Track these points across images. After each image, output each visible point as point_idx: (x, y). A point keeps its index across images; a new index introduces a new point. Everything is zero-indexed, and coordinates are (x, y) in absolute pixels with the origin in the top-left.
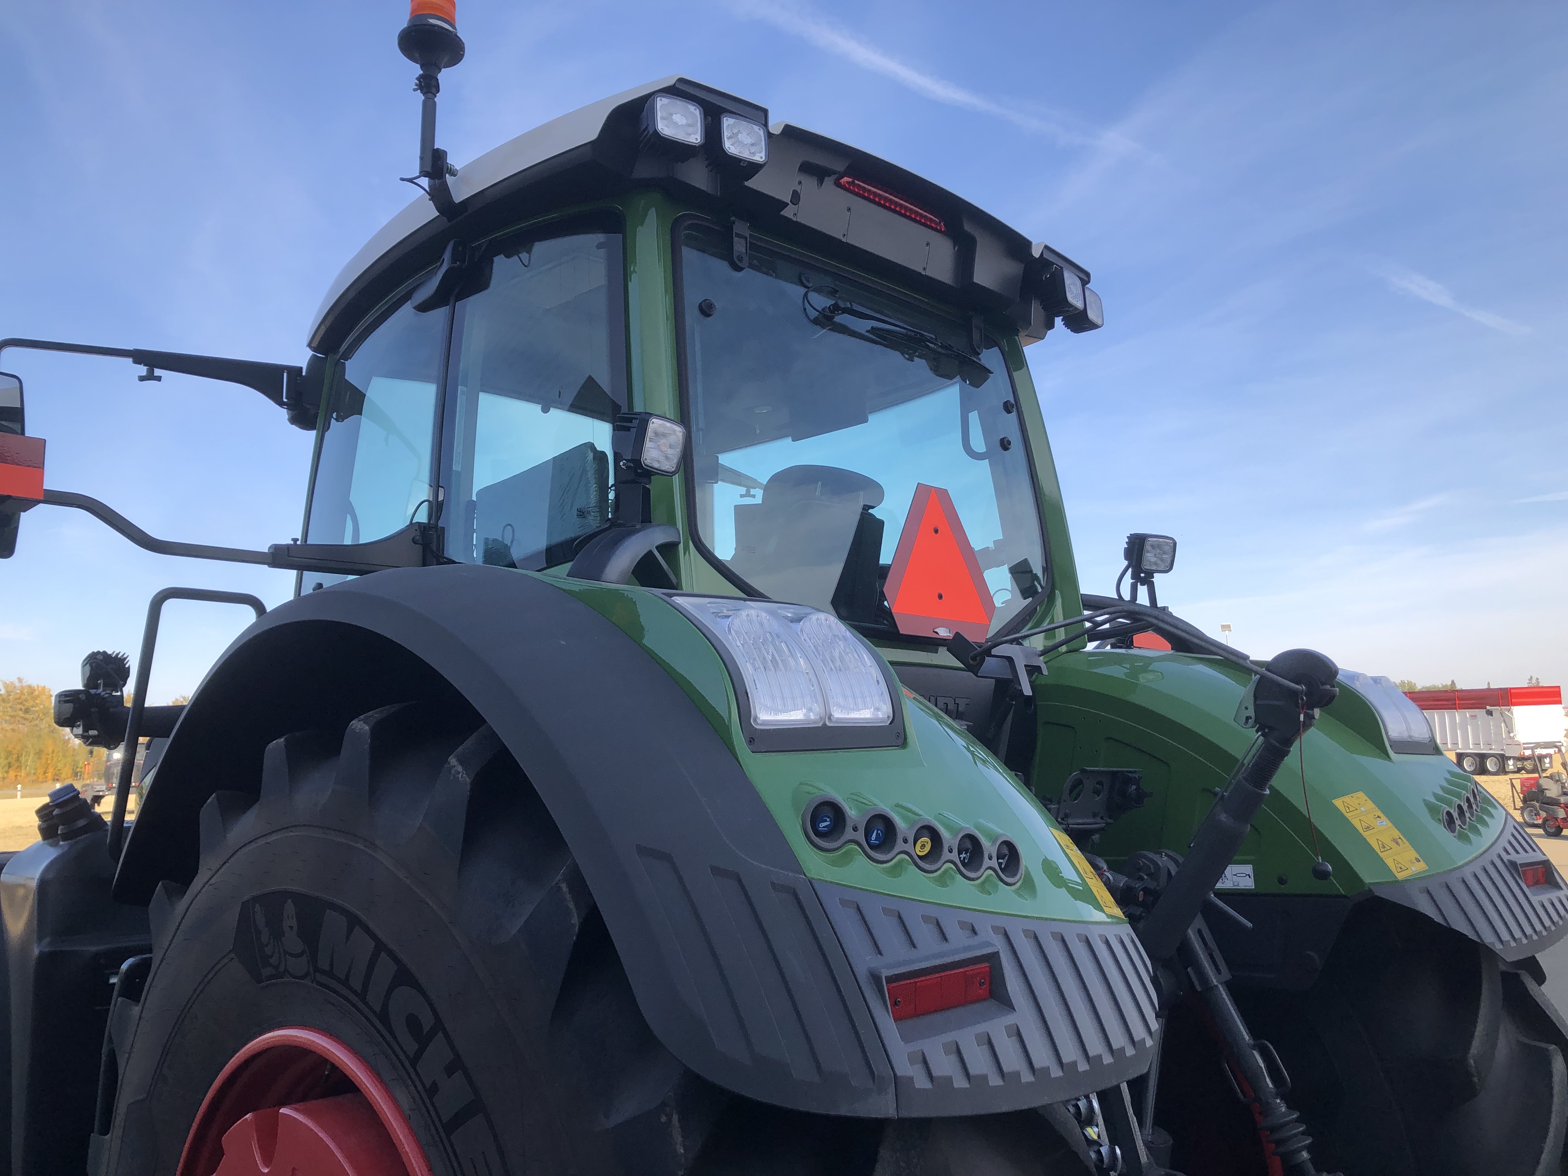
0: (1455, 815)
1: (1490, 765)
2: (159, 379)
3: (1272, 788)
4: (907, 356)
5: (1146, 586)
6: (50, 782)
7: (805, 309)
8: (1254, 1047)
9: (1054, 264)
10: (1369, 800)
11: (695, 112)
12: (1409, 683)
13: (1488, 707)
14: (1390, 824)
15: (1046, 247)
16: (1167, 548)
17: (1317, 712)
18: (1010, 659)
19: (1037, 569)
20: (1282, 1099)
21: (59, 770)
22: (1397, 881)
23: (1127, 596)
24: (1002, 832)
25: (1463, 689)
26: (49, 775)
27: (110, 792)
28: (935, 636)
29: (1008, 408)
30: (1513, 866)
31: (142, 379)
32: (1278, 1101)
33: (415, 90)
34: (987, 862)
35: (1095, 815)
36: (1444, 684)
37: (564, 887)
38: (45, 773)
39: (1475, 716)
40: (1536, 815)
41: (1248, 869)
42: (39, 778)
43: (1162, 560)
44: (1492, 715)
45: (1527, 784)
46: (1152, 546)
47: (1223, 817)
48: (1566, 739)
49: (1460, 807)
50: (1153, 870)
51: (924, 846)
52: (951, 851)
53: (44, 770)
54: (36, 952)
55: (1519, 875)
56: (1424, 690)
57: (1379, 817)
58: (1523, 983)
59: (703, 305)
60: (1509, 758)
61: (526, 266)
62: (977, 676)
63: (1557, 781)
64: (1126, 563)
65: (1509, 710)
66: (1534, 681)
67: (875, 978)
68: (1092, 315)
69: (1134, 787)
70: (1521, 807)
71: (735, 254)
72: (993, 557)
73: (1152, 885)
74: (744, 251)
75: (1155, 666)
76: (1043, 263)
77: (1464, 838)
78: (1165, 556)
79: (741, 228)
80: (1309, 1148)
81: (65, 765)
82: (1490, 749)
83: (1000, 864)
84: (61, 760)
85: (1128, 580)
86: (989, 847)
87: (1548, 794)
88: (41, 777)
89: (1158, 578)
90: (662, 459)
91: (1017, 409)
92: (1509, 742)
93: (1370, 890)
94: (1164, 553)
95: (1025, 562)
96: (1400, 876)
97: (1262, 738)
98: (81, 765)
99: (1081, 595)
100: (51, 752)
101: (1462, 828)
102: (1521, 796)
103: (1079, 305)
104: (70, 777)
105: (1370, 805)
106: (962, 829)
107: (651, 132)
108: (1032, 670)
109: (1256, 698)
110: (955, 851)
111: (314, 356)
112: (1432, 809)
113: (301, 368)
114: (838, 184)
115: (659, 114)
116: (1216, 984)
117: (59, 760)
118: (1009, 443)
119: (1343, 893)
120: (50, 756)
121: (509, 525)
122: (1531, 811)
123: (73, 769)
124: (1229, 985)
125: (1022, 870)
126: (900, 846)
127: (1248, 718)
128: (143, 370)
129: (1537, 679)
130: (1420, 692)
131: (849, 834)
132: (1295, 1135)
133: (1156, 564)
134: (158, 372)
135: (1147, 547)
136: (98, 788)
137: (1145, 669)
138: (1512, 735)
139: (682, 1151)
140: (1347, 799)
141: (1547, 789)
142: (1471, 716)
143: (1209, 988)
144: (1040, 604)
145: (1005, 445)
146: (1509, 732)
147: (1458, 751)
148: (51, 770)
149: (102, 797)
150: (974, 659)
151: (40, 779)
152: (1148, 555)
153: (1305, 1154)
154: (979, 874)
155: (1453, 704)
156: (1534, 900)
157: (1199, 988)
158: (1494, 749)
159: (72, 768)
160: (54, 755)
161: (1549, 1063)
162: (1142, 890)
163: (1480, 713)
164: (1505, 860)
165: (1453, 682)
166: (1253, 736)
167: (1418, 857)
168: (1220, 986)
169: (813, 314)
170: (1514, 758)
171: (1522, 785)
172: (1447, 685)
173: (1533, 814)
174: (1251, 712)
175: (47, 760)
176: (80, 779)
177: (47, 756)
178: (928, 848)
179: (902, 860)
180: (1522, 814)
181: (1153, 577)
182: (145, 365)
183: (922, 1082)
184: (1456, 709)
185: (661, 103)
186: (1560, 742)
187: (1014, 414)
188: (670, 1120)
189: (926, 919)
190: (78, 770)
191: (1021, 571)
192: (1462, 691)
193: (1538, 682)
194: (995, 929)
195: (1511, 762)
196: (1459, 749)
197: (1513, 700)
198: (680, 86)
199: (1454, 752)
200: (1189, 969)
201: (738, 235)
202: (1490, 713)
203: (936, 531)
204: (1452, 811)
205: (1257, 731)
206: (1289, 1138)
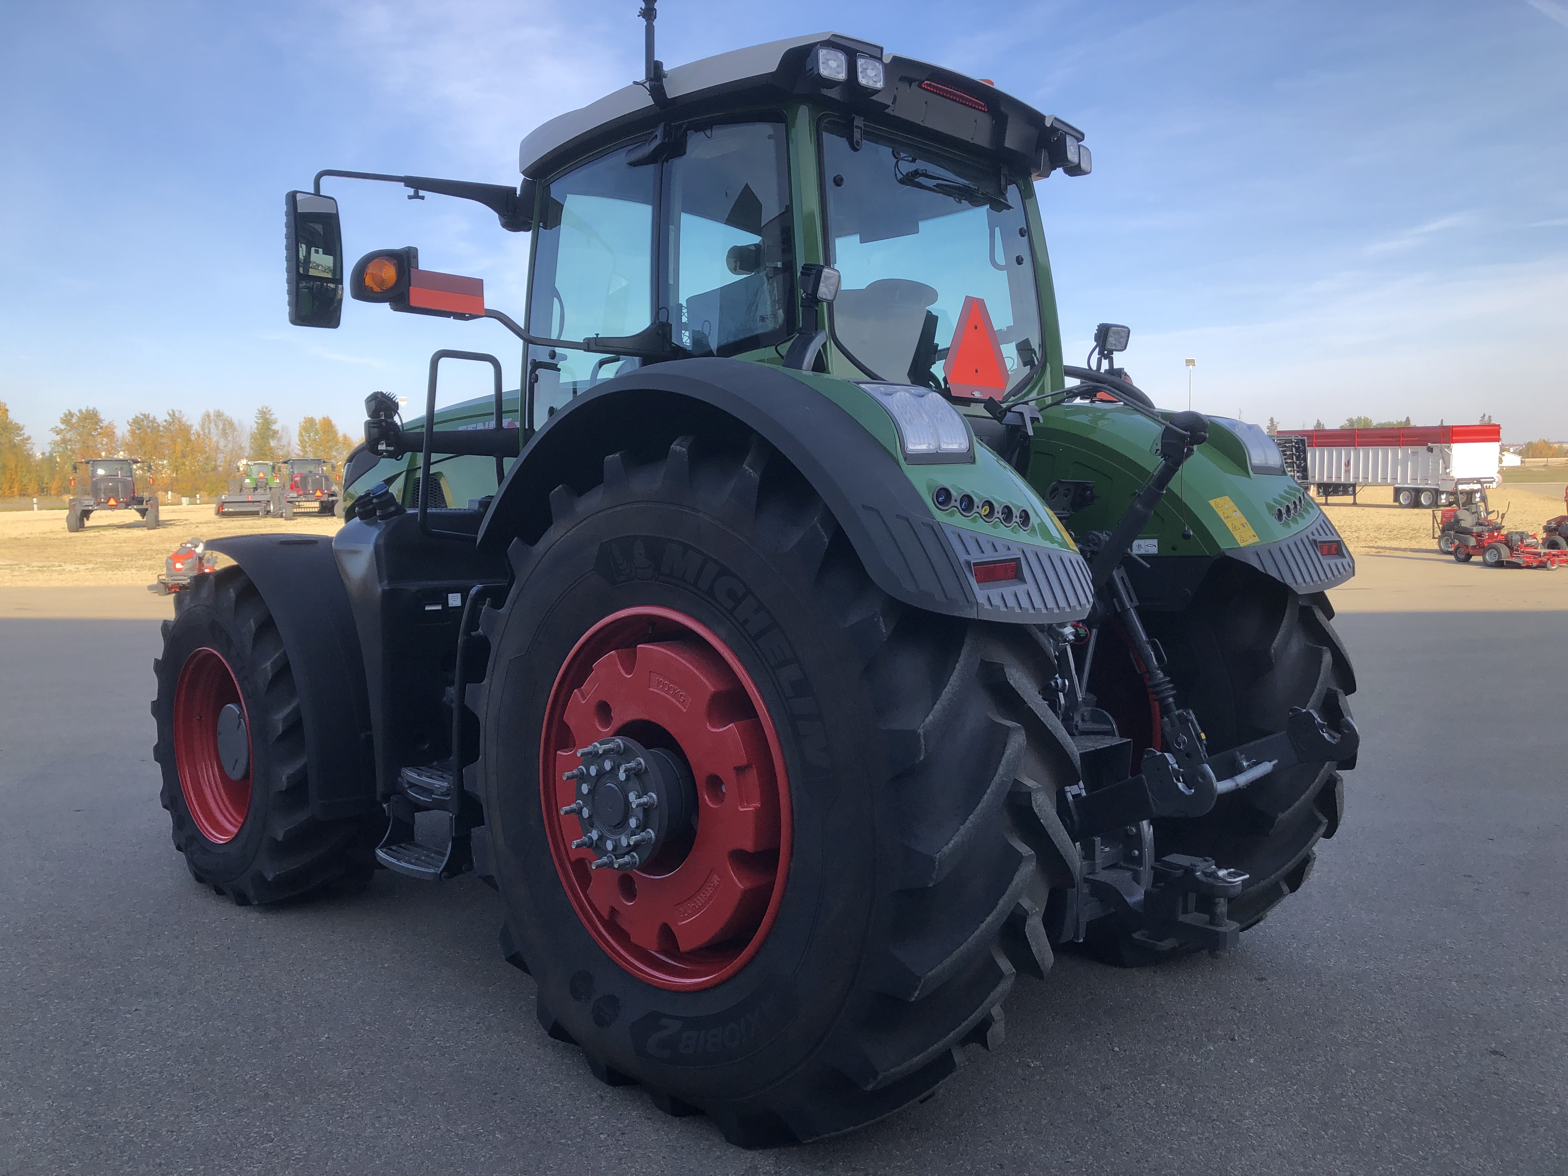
0: (1284, 511)
1: (1423, 500)
2: (423, 198)
3: (1169, 490)
4: (957, 200)
5: (1107, 360)
6: (18, 497)
7: (896, 175)
8: (1148, 643)
9: (1059, 130)
10: (1231, 501)
11: (842, 57)
12: (1366, 419)
13: (1430, 444)
14: (1241, 515)
15: (1056, 119)
16: (1123, 334)
17: (1195, 447)
18: (1021, 414)
19: (1035, 344)
20: (1161, 671)
21: (25, 485)
22: (1241, 548)
23: (1094, 367)
24: (1021, 505)
25: (1418, 426)
26: (15, 490)
27: (99, 507)
28: (973, 397)
29: (1022, 233)
30: (1314, 542)
31: (410, 197)
32: (1159, 672)
33: (639, 16)
34: (1014, 519)
35: (1063, 509)
36: (1399, 421)
37: (819, 526)
38: (11, 488)
39: (1417, 453)
40: (1451, 543)
41: (1155, 542)
42: (5, 492)
43: (1120, 342)
44: (1432, 452)
45: (1448, 515)
46: (1114, 333)
47: (1138, 506)
48: (1499, 475)
49: (1288, 507)
50: (1097, 542)
51: (985, 511)
52: (998, 513)
53: (10, 484)
54: (380, 589)
55: (1317, 547)
56: (1379, 427)
57: (1235, 511)
58: (1313, 611)
59: (837, 179)
60: (1442, 493)
61: (708, 137)
62: (1002, 424)
63: (1473, 513)
64: (1096, 343)
65: (1448, 447)
66: (1486, 418)
67: (968, 563)
68: (1083, 166)
69: (1089, 492)
70: (1439, 536)
71: (855, 140)
72: (1006, 336)
73: (1095, 549)
74: (860, 138)
75: (1109, 415)
76: (1054, 130)
77: (1287, 525)
78: (1121, 340)
79: (859, 122)
80: (1173, 696)
81: (30, 480)
82: (1427, 484)
83: (1020, 521)
84: (26, 475)
85: (1096, 356)
86: (1016, 513)
87: (1463, 524)
88: (7, 492)
89: (1116, 355)
90: (827, 293)
91: (1029, 236)
92: (1445, 477)
93: (1224, 553)
94: (1121, 337)
95: (1027, 342)
96: (1242, 545)
97: (1164, 461)
98: (46, 480)
99: (1064, 366)
100: (13, 467)
101: (1287, 519)
102: (1441, 526)
103: (1076, 160)
104: (37, 493)
105: (1232, 503)
106: (1003, 503)
107: (815, 73)
108: (1034, 420)
109: (1162, 438)
110: (1000, 513)
111: (525, 178)
112: (1269, 507)
113: (515, 189)
114: (920, 86)
115: (821, 61)
116: (1129, 607)
117: (24, 475)
118: (1022, 260)
119: (1208, 554)
120: (14, 470)
121: (707, 321)
122: (1447, 540)
123: (39, 485)
124: (1136, 608)
125: (1030, 525)
126: (975, 509)
127: (1157, 450)
128: (411, 191)
129: (1490, 417)
130: (1376, 429)
131: (953, 503)
132: (1167, 689)
133: (1115, 345)
134: (421, 193)
135: (1111, 333)
136: (86, 503)
137: (1102, 417)
138: (1448, 471)
139: (885, 631)
140: (1217, 500)
141: (1462, 520)
142: (1412, 452)
143: (1125, 610)
144: (1036, 373)
145: (1019, 261)
146: (1446, 469)
147: (1396, 486)
148: (16, 485)
149: (91, 511)
150: (1000, 413)
151: (6, 494)
152: (1111, 338)
153: (1171, 700)
154: (1011, 524)
155: (1397, 441)
156: (1325, 562)
157: (1119, 610)
158: (1429, 484)
159: (37, 483)
160: (18, 470)
161: (1321, 656)
162: (1089, 552)
163: (1422, 449)
164: (1310, 539)
165: (1408, 419)
166: (1160, 460)
167: (1255, 534)
168: (1131, 609)
169: (900, 176)
170: (1447, 492)
171: (1443, 516)
172: (1401, 422)
173: (1449, 542)
174: (1160, 448)
175: (12, 475)
176: (47, 495)
177: (11, 472)
178: (988, 511)
179: (976, 516)
180: (1439, 542)
181: (1113, 354)
182: (412, 188)
183: (987, 606)
184: (1399, 445)
185: (823, 53)
186: (1492, 478)
187: (1026, 237)
188: (879, 620)
189: (988, 542)
190: (44, 485)
191: (1024, 348)
192: (1415, 428)
193: (1490, 420)
194: (1019, 549)
195: (1443, 497)
196: (1398, 484)
197: (1454, 438)
198: (832, 39)
199: (1392, 487)
200: (1114, 599)
201: (857, 127)
202: (1430, 450)
203: (976, 328)
204: (1282, 509)
205: (1162, 458)
206: (1162, 691)
